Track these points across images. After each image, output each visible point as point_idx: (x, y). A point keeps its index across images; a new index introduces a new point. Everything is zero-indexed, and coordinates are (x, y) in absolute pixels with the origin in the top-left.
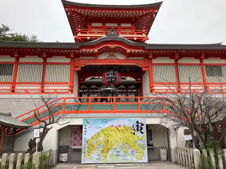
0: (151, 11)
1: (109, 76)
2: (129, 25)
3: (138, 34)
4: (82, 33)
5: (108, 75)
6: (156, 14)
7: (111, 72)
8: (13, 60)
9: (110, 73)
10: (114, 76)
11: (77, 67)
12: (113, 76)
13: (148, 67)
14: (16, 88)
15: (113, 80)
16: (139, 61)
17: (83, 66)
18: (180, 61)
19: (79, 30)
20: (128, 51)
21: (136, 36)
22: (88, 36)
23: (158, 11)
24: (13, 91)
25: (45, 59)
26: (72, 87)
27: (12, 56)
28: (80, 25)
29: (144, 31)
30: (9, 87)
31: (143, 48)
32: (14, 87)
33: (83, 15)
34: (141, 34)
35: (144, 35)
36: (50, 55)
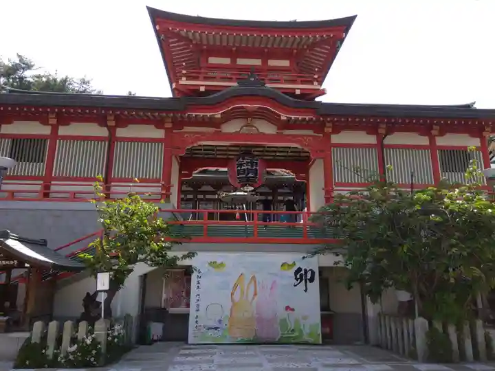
0: (332, 36)
1: (243, 168)
2: (286, 63)
3: (303, 82)
4: (188, 78)
5: (241, 165)
6: (342, 40)
7: (247, 159)
8: (46, 130)
9: (245, 161)
10: (252, 166)
11: (178, 148)
12: (250, 167)
13: (322, 151)
14: (53, 188)
15: (250, 175)
16: (305, 138)
17: (190, 146)
18: (388, 140)
19: (184, 72)
20: (282, 118)
21: (298, 87)
22: (202, 84)
23: (346, 36)
24: (46, 195)
25: (112, 131)
26: (168, 189)
27: (45, 122)
28: (184, 61)
29: (316, 77)
31: (314, 111)
32: (47, 187)
33: (191, 41)
34: (311, 83)
35: (315, 86)
36: (122, 122)
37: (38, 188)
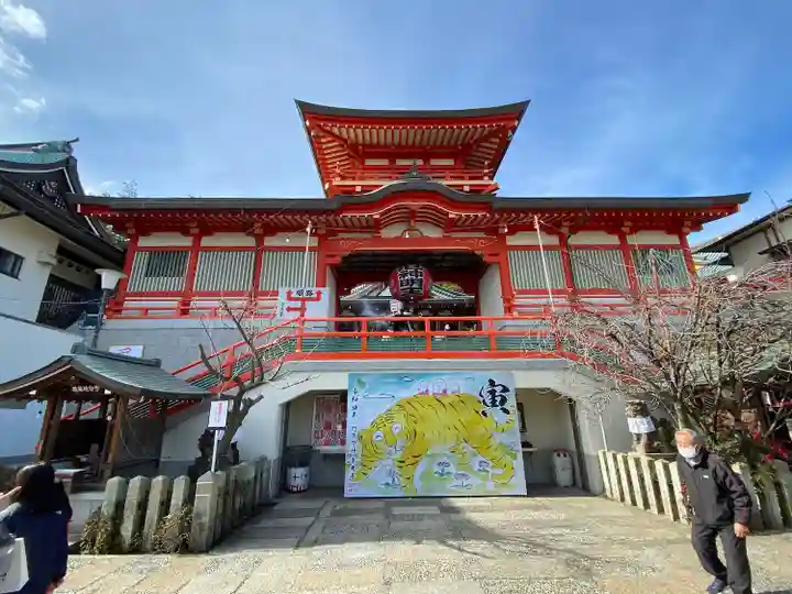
0: (502, 124)
1: (406, 278)
2: (450, 162)
3: (471, 178)
4: (343, 178)
5: (404, 275)
6: (514, 129)
7: (412, 269)
8: (187, 242)
9: (409, 271)
10: (416, 277)
11: (334, 256)
12: (414, 278)
13: (497, 255)
14: (193, 304)
15: (415, 286)
16: (476, 240)
17: (347, 253)
18: (573, 240)
19: (338, 171)
20: (450, 216)
21: (467, 184)
22: (358, 184)
24: (185, 312)
25: (259, 239)
27: (185, 232)
29: (486, 171)
30: (174, 303)
31: (487, 206)
32: (186, 303)
33: (346, 141)
34: (481, 178)
35: (486, 181)
36: (272, 230)
37: (174, 304)
